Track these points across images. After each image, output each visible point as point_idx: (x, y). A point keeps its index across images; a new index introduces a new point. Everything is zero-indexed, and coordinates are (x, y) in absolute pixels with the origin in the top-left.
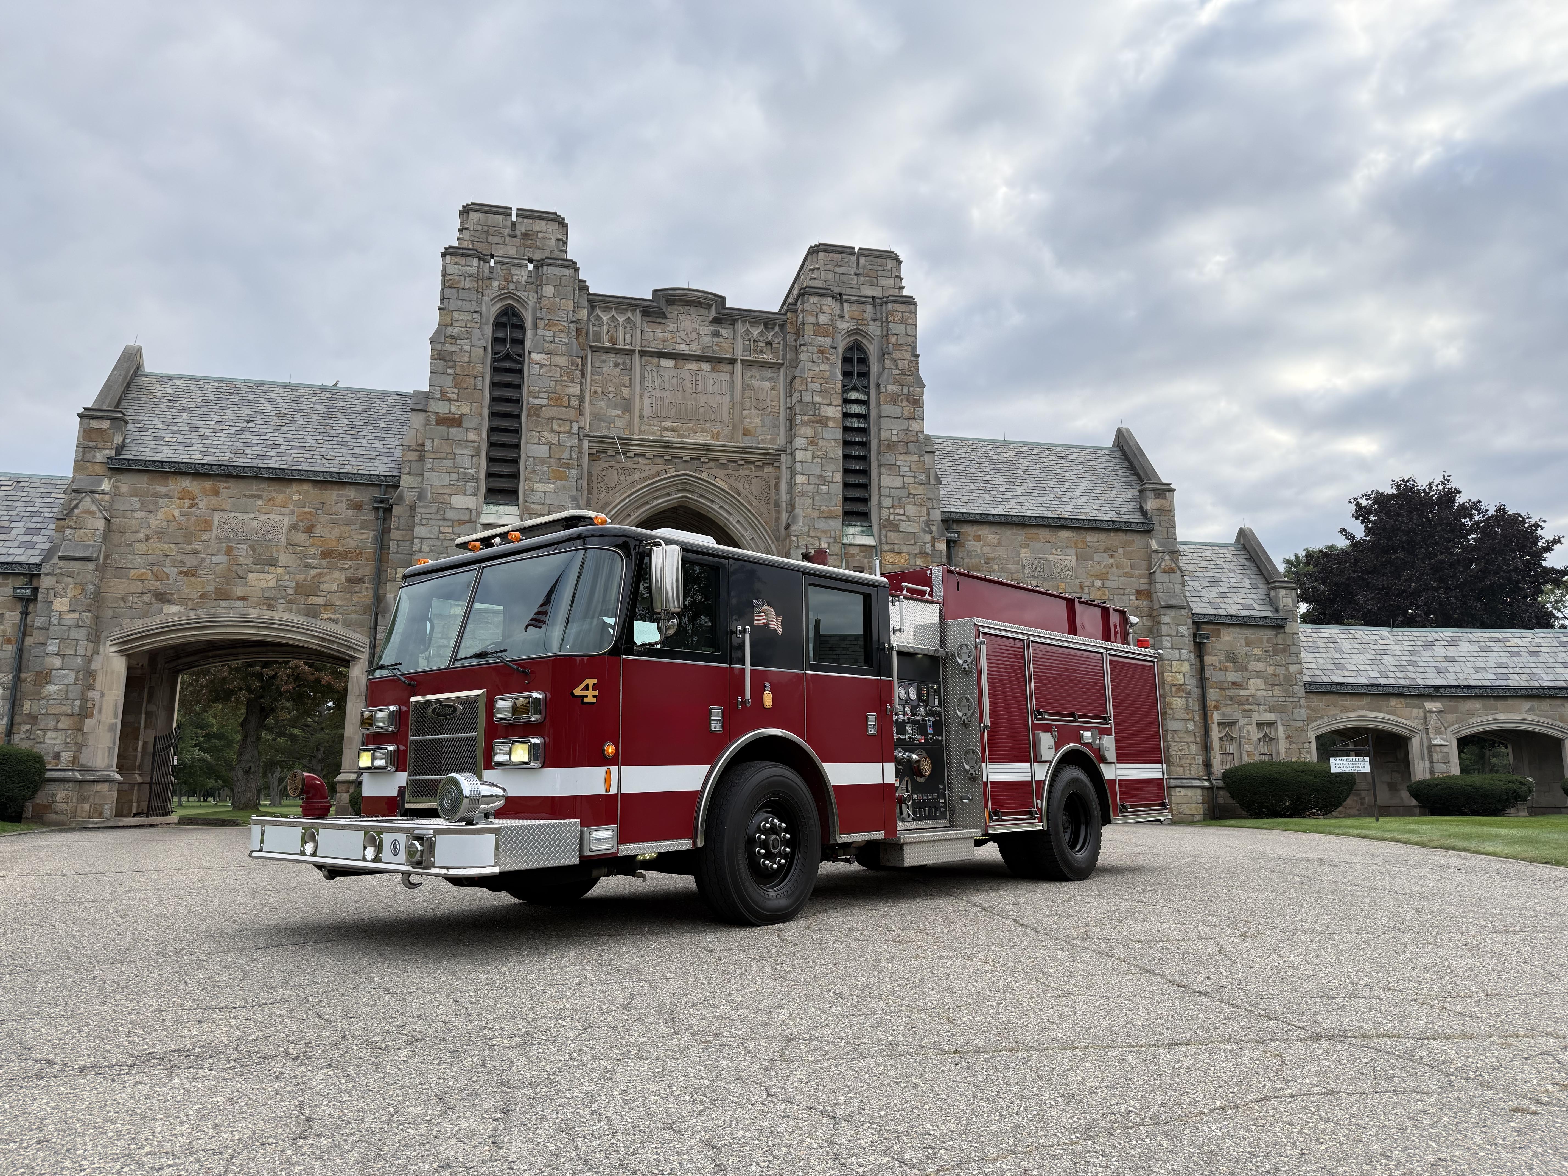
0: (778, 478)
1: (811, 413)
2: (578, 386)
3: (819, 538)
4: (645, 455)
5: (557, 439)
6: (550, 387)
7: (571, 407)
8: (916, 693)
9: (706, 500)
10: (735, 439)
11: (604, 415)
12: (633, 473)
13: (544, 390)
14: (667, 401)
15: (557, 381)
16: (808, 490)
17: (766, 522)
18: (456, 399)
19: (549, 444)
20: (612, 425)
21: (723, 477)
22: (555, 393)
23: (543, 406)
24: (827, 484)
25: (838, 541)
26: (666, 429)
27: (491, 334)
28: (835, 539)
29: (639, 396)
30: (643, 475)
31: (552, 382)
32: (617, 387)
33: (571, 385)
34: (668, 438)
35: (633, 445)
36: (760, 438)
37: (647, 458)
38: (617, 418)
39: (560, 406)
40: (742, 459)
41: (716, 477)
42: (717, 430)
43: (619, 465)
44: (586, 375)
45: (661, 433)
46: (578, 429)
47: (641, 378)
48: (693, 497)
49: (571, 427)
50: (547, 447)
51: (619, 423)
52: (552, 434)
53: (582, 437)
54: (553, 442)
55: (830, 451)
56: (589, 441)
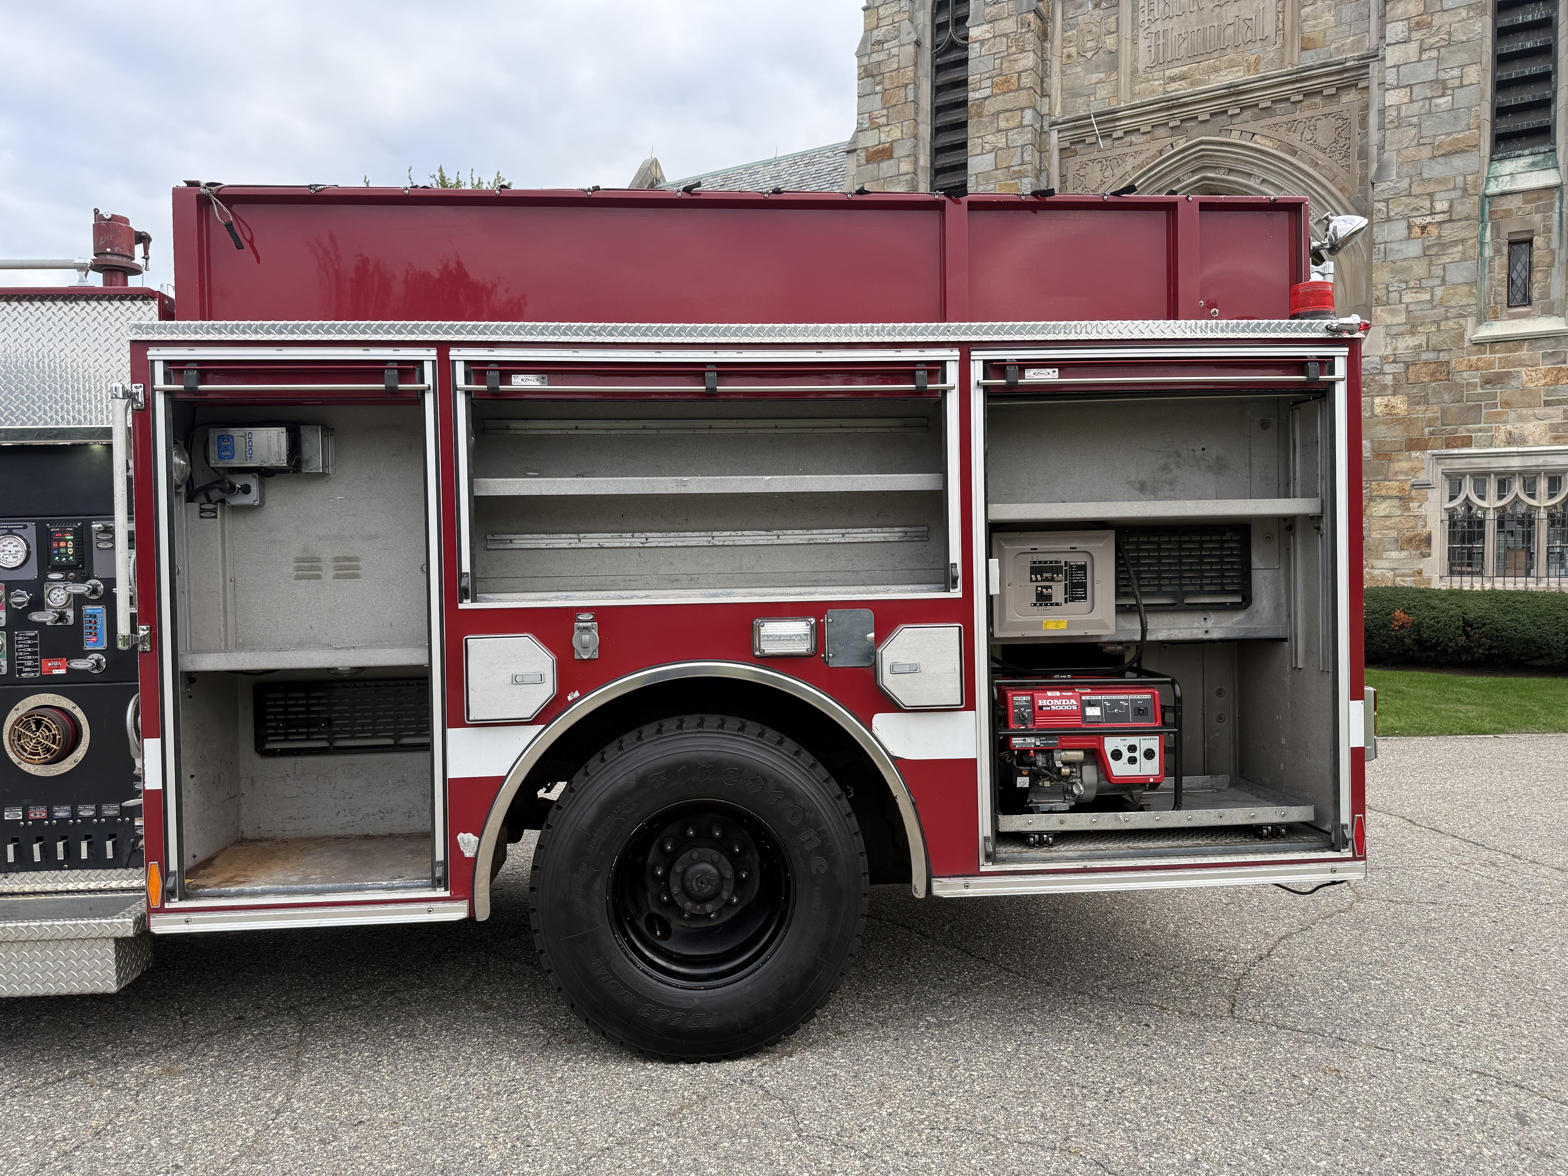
0: (1364, 108)
2: (1031, 54)
3: (1431, 195)
4: (1139, 129)
5: (1004, 140)
6: (994, 69)
7: (1022, 89)
8: (31, 549)
9: (1239, 175)
10: (1287, 61)
11: (1082, 86)
12: (1124, 161)
13: (987, 75)
14: (1174, 34)
15: (1003, 57)
16: (1409, 113)
17: (1342, 190)
18: (885, 123)
19: (995, 150)
20: (1092, 99)
21: (1266, 131)
22: (1001, 75)
23: (985, 98)
24: (1449, 92)
25: (1472, 192)
26: (1173, 79)
27: (928, 22)
28: (1465, 190)
29: (1130, 41)
30: (1139, 160)
31: (997, 61)
32: (1097, 38)
33: (1021, 56)
34: (1174, 93)
35: (1120, 119)
36: (1333, 46)
37: (1144, 134)
38: (1099, 85)
39: (1008, 92)
40: (1298, 91)
41: (1254, 134)
42: (1255, 56)
43: (1103, 154)
44: (1053, 34)
45: (1164, 88)
46: (1034, 118)
47: (1133, 11)
48: (1218, 176)
49: (1022, 118)
50: (993, 155)
51: (1103, 92)
52: (998, 135)
53: (1046, 128)
54: (1000, 145)
55: (1456, 31)
56: (1059, 132)
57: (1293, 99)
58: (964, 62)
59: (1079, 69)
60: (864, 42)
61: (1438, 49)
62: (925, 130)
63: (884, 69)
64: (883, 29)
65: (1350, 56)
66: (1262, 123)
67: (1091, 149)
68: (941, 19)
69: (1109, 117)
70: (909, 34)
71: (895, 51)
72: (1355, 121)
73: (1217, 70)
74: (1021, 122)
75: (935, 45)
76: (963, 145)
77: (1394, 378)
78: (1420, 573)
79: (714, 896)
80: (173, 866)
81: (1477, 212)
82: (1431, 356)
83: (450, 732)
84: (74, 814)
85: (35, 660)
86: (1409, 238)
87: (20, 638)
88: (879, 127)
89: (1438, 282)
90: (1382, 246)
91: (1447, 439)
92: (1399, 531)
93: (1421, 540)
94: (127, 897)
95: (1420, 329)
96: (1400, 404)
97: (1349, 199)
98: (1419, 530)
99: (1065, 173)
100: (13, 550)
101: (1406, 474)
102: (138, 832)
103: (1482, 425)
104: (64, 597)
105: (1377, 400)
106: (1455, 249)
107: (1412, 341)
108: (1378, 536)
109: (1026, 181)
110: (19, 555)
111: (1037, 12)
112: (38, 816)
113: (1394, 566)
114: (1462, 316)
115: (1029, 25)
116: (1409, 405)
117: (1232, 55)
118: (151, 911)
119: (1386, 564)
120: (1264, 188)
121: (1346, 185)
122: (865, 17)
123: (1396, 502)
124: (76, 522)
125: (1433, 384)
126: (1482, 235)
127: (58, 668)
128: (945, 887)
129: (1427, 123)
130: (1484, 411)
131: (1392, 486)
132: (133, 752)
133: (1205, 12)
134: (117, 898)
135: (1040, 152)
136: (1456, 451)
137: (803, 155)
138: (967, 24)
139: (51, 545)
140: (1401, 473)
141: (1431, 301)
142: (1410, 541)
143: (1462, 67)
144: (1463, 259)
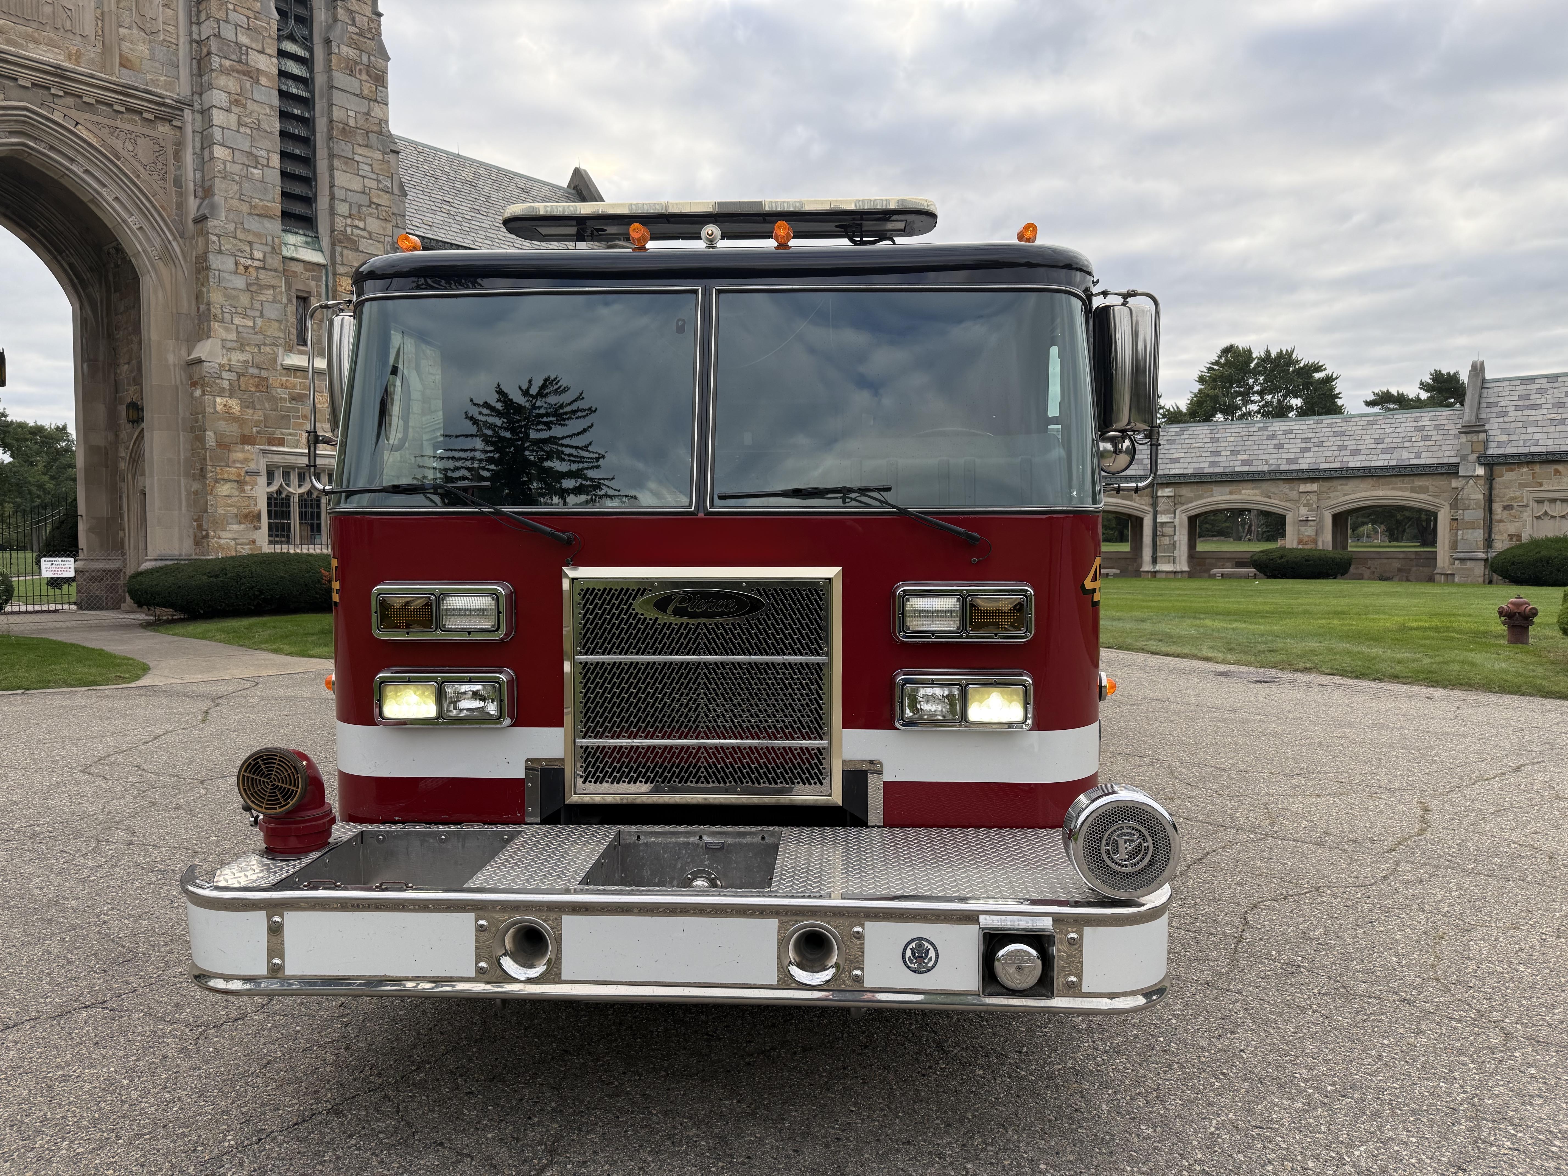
0: (179, 145)
1: (234, 57)
3: (250, 244)
9: (60, 154)
10: (107, 70)
16: (232, 170)
17: (162, 207)
21: (89, 125)
24: (258, 166)
36: (150, 77)
40: (119, 102)
41: (78, 122)
42: (75, 48)
48: (39, 148)
55: (261, 120)
57: (114, 107)
61: (251, 128)
66: (85, 116)
72: (171, 152)
73: (35, 41)
77: (230, 384)
78: (254, 542)
81: (281, 268)
82: (256, 371)
86: (236, 273)
89: (258, 314)
90: (217, 273)
91: (268, 438)
92: (238, 508)
93: (254, 516)
95: (247, 348)
96: (235, 405)
97: (169, 218)
98: (252, 508)
101: (242, 463)
103: (291, 431)
105: (218, 400)
106: (268, 292)
107: (242, 357)
108: (223, 512)
113: (235, 536)
114: (274, 344)
116: (241, 407)
117: (51, 34)
119: (230, 535)
120: (87, 178)
121: (165, 204)
123: (235, 485)
125: (258, 394)
129: (246, 185)
130: (292, 421)
131: (232, 472)
136: (274, 448)
140: (238, 461)
141: (254, 328)
142: (246, 516)
143: (268, 151)
144: (274, 301)
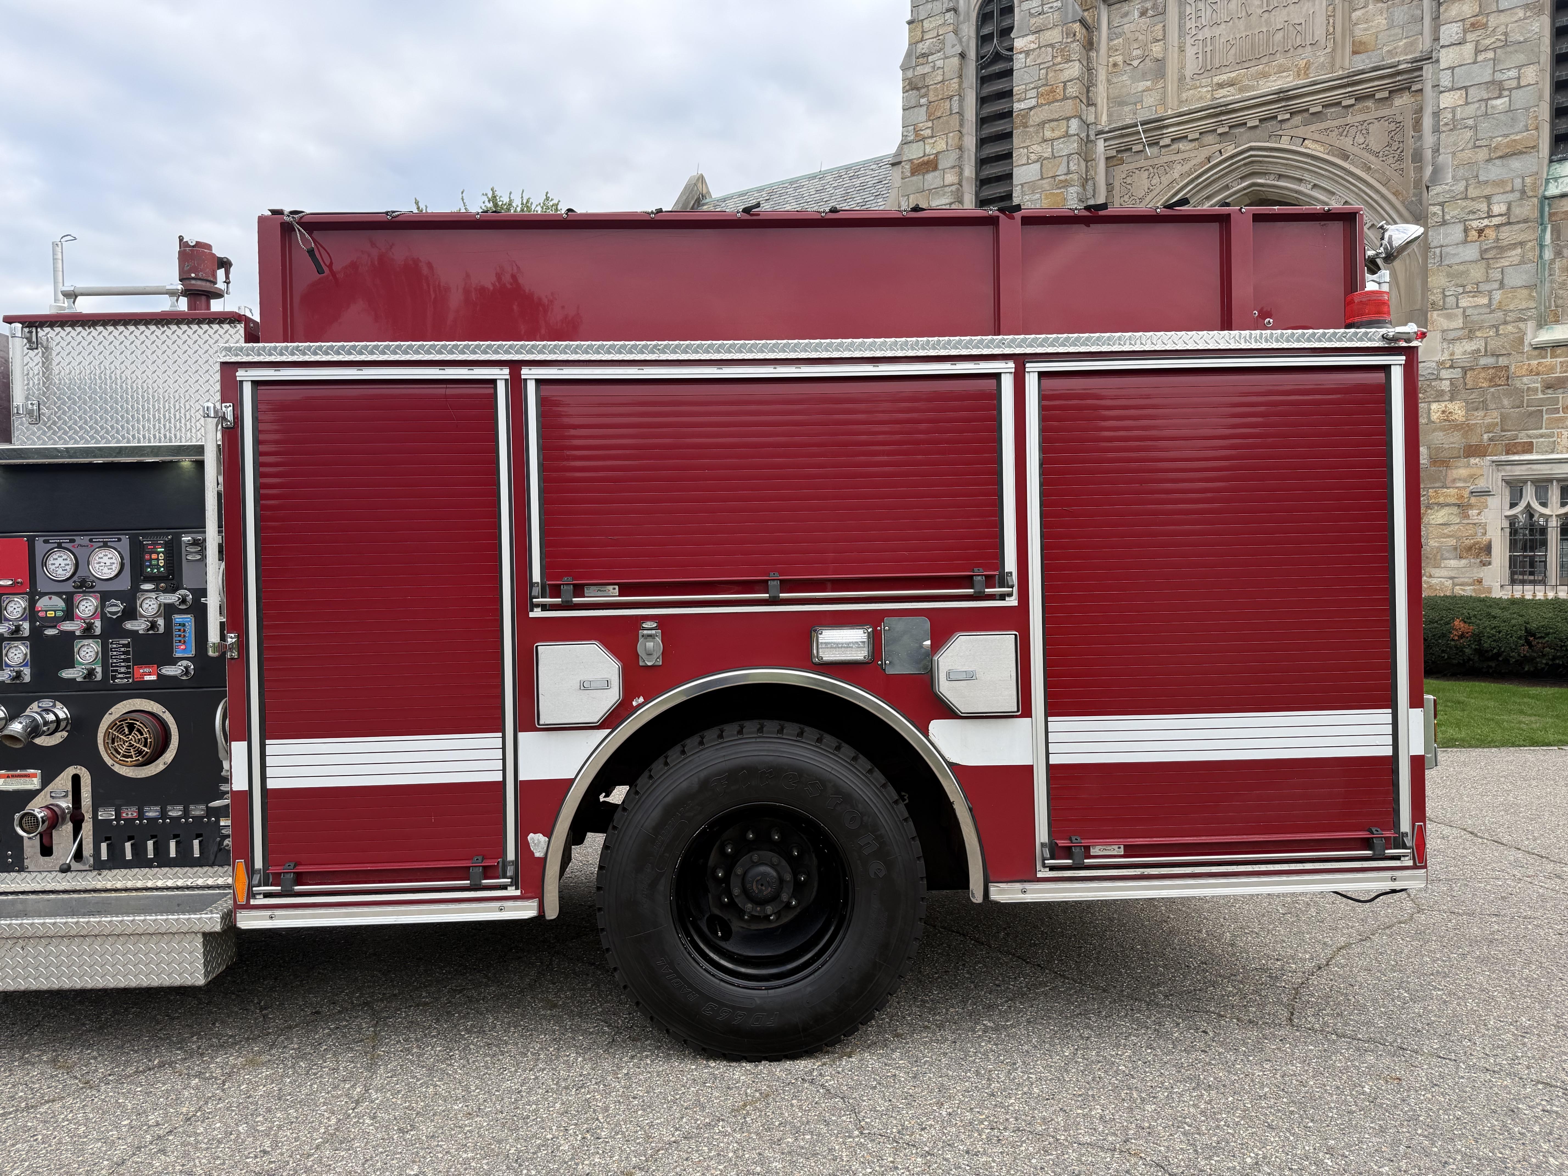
0: (1418, 111)
2: (1077, 64)
3: (1488, 198)
4: (1187, 137)
5: (1050, 150)
6: (1039, 79)
7: (1067, 99)
8: (125, 561)
9: (1290, 180)
10: (1337, 66)
11: (1128, 94)
12: (1172, 168)
13: (1032, 86)
14: (1222, 40)
15: (1048, 67)
16: (1464, 116)
17: (1396, 194)
18: (930, 135)
19: (1040, 160)
20: (1139, 107)
21: (1316, 136)
22: (1046, 85)
23: (1031, 109)
24: (1506, 93)
25: (1530, 194)
26: (1221, 86)
27: (973, 34)
28: (1523, 192)
29: (1177, 49)
30: (1186, 168)
31: (1042, 71)
32: (1144, 46)
33: (1066, 66)
34: (1222, 100)
35: (1167, 127)
36: (1385, 49)
37: (1191, 141)
38: (1145, 93)
39: (1053, 102)
40: (1350, 95)
41: (1304, 139)
42: (1305, 61)
43: (1150, 162)
44: (1099, 43)
45: (1212, 95)
46: (1080, 127)
47: (1180, 18)
48: (1268, 182)
49: (1068, 127)
50: (1038, 165)
51: (1149, 100)
52: (1044, 145)
53: (1092, 137)
54: (1046, 155)
55: (1513, 31)
56: (1105, 140)
57: (1344, 103)
58: (1009, 73)
59: (1125, 78)
60: (909, 55)
61: (1494, 50)
62: (970, 142)
63: (929, 81)
64: (928, 42)
65: (1403, 58)
66: (1313, 127)
67: (1137, 157)
68: (986, 31)
69: (1156, 125)
70: (953, 46)
71: (939, 63)
72: (1409, 124)
73: (1265, 75)
74: (1067, 132)
75: (979, 57)
76: (1009, 156)
77: (1452, 384)
78: (1480, 581)
79: (774, 898)
80: (258, 864)
81: (1536, 214)
82: (1490, 361)
83: (521, 735)
84: (164, 814)
85: (128, 667)
86: (1465, 242)
87: (114, 646)
88: (923, 139)
89: (1496, 285)
90: (1438, 251)
91: (1506, 445)
92: (1458, 539)
93: (1480, 549)
94: (213, 894)
95: (1478, 334)
96: (1457, 410)
97: (1403, 203)
98: (1479, 538)
99: (1111, 182)
100: (108, 562)
101: (1465, 481)
102: (223, 831)
103: (1543, 431)
104: (155, 607)
105: (1434, 406)
106: (1514, 253)
107: (1469, 346)
108: (1436, 544)
109: (1072, 190)
110: (114, 566)
111: (1083, 22)
112: (130, 816)
113: (1452, 574)
114: (1521, 320)
115: (1075, 35)
116: (1467, 410)
117: (1281, 60)
118: (238, 907)
119: (1444, 573)
120: (1315, 193)
121: (1400, 188)
122: (910, 31)
123: (1455, 510)
124: (167, 534)
125: (1492, 390)
126: (1542, 238)
127: (150, 674)
128: (1002, 892)
129: (1484, 125)
130: (1545, 417)
131: (1450, 494)
132: (222, 754)
133: (1253, 18)
134: (203, 894)
135: (1086, 161)
136: (1516, 457)
137: (848, 168)
138: (1012, 35)
139: (144, 557)
140: (1460, 480)
141: (1489, 305)
142: (1469, 549)
143: (1520, 67)
144: (1522, 262)
